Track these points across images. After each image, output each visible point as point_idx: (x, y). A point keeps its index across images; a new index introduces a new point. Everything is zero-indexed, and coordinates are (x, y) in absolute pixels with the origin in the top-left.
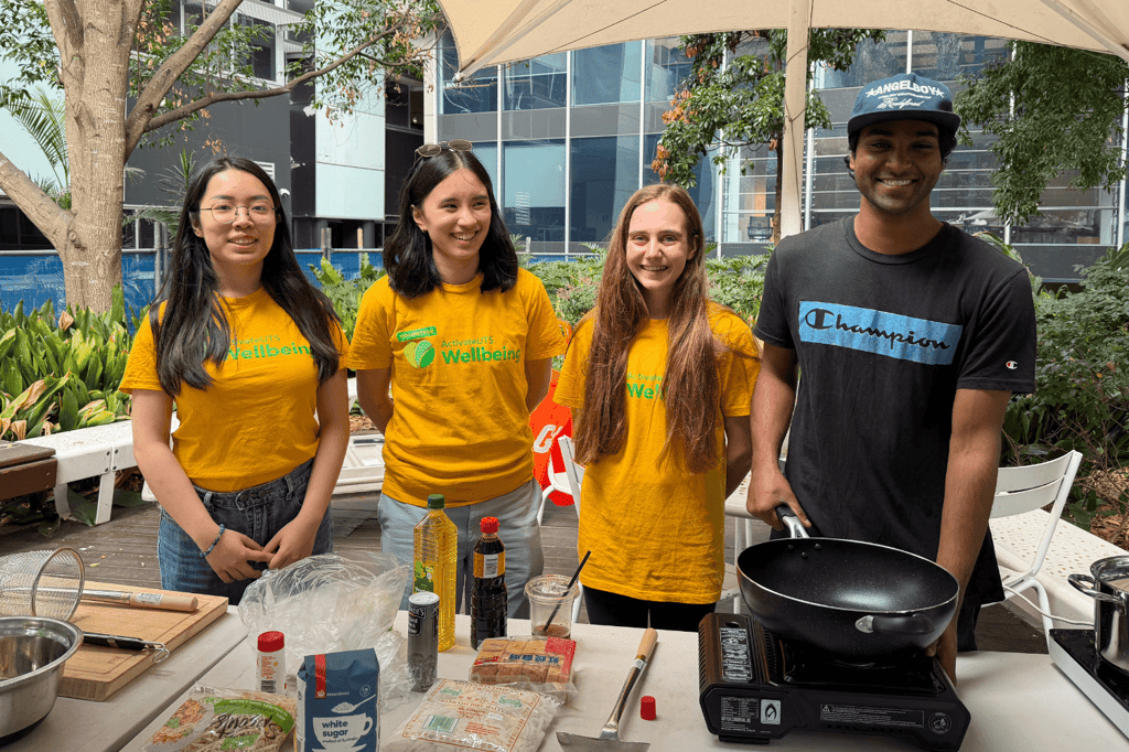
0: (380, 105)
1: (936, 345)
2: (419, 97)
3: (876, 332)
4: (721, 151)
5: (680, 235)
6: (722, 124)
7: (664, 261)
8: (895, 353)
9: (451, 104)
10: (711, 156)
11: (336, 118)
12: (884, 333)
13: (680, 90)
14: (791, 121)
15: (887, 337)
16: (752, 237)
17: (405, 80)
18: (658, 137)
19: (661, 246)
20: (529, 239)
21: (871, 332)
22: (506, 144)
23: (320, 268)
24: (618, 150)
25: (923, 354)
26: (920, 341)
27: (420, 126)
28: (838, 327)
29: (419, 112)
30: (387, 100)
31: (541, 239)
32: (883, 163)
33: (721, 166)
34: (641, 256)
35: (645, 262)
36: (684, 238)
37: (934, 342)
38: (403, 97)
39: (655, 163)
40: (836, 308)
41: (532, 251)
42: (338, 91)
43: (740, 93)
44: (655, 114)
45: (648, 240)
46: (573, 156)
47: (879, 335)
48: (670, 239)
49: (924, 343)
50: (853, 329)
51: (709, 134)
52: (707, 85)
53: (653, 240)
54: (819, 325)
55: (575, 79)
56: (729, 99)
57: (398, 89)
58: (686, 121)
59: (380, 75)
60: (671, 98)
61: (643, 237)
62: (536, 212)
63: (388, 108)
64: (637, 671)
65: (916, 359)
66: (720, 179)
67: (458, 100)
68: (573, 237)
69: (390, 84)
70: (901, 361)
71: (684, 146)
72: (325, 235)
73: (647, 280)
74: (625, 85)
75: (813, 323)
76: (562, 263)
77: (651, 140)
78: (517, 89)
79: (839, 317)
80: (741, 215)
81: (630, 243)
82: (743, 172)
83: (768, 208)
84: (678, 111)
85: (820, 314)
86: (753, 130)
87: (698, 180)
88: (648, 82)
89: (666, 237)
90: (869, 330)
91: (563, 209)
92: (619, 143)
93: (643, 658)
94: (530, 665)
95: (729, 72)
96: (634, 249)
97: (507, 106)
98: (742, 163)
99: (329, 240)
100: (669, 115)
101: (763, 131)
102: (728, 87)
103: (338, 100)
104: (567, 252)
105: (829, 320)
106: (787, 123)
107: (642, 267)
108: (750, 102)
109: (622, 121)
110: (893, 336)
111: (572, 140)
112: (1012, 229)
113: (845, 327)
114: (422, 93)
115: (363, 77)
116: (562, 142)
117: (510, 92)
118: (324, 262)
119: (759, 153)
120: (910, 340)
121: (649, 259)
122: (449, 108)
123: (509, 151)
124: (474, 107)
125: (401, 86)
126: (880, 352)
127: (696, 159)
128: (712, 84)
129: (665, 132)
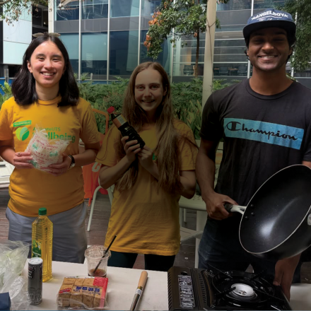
0: (30, 17)
1: (290, 137)
2: (46, 14)
3: (261, 131)
4: (173, 38)
5: (159, 85)
6: (174, 26)
7: (153, 98)
8: (270, 141)
9: (60, 16)
10: (169, 40)
11: (11, 23)
12: (265, 132)
13: (156, 11)
14: (209, 27)
15: (266, 134)
16: (185, 73)
17: (41, 6)
18: (147, 31)
19: (151, 91)
20: (92, 74)
21: (259, 132)
22: (82, 34)
23: (4, 86)
24: (130, 37)
25: (284, 142)
26: (283, 136)
27: (47, 26)
28: (243, 129)
29: (46, 20)
30: (33, 15)
31: (97, 73)
32: (260, 48)
33: (173, 44)
34: (142, 96)
35: (144, 99)
36: (161, 86)
37: (289, 136)
38: (40, 13)
39: (145, 42)
40: (242, 121)
41: (93, 79)
42: (12, 11)
43: (181, 12)
44: (145, 21)
45: (144, 88)
46: (111, 39)
47: (262, 133)
48: (155, 87)
49: (284, 137)
50: (250, 131)
51: (168, 30)
52: (168, 9)
53: (147, 88)
54: (234, 128)
55: (112, 7)
56: (177, 15)
57: (37, 10)
58: (158, 25)
59: (29, 4)
60: (152, 14)
61: (142, 87)
62: (95, 62)
63: (33, 18)
64: (138, 296)
65: (280, 144)
66: (172, 49)
67: (62, 15)
68: (110, 73)
69: (34, 8)
70: (273, 145)
71: (157, 35)
72: (6, 71)
73: (145, 107)
74: (133, 9)
75: (230, 128)
76: (105, 85)
77: (143, 32)
78: (87, 10)
79: (244, 125)
80: (181, 64)
81: (136, 90)
82: (182, 46)
83: (192, 61)
84: (155, 20)
85: (234, 124)
86: (187, 28)
87: (163, 49)
88: (142, 8)
89: (153, 86)
90: (258, 130)
91: (106, 61)
92: (130, 33)
93: (141, 288)
94: (86, 293)
95: (177, 3)
96: (138, 92)
97: (83, 18)
98: (182, 43)
99: (8, 74)
100: (152, 22)
101: (191, 29)
102: (177, 10)
103: (12, 15)
104: (108, 80)
105: (239, 127)
106: (207, 28)
107: (143, 101)
108: (186, 16)
109: (131, 24)
110: (269, 133)
111: (110, 32)
112: (294, 71)
113: (246, 130)
114: (47, 12)
115: (22, 5)
116: (106, 33)
117: (84, 11)
118: (5, 83)
119: (189, 38)
120: (278, 135)
121: (146, 97)
122: (59, 18)
123: (84, 36)
124: (69, 18)
125: (38, 8)
126: (263, 141)
127: (163, 40)
128: (170, 8)
129: (150, 29)
